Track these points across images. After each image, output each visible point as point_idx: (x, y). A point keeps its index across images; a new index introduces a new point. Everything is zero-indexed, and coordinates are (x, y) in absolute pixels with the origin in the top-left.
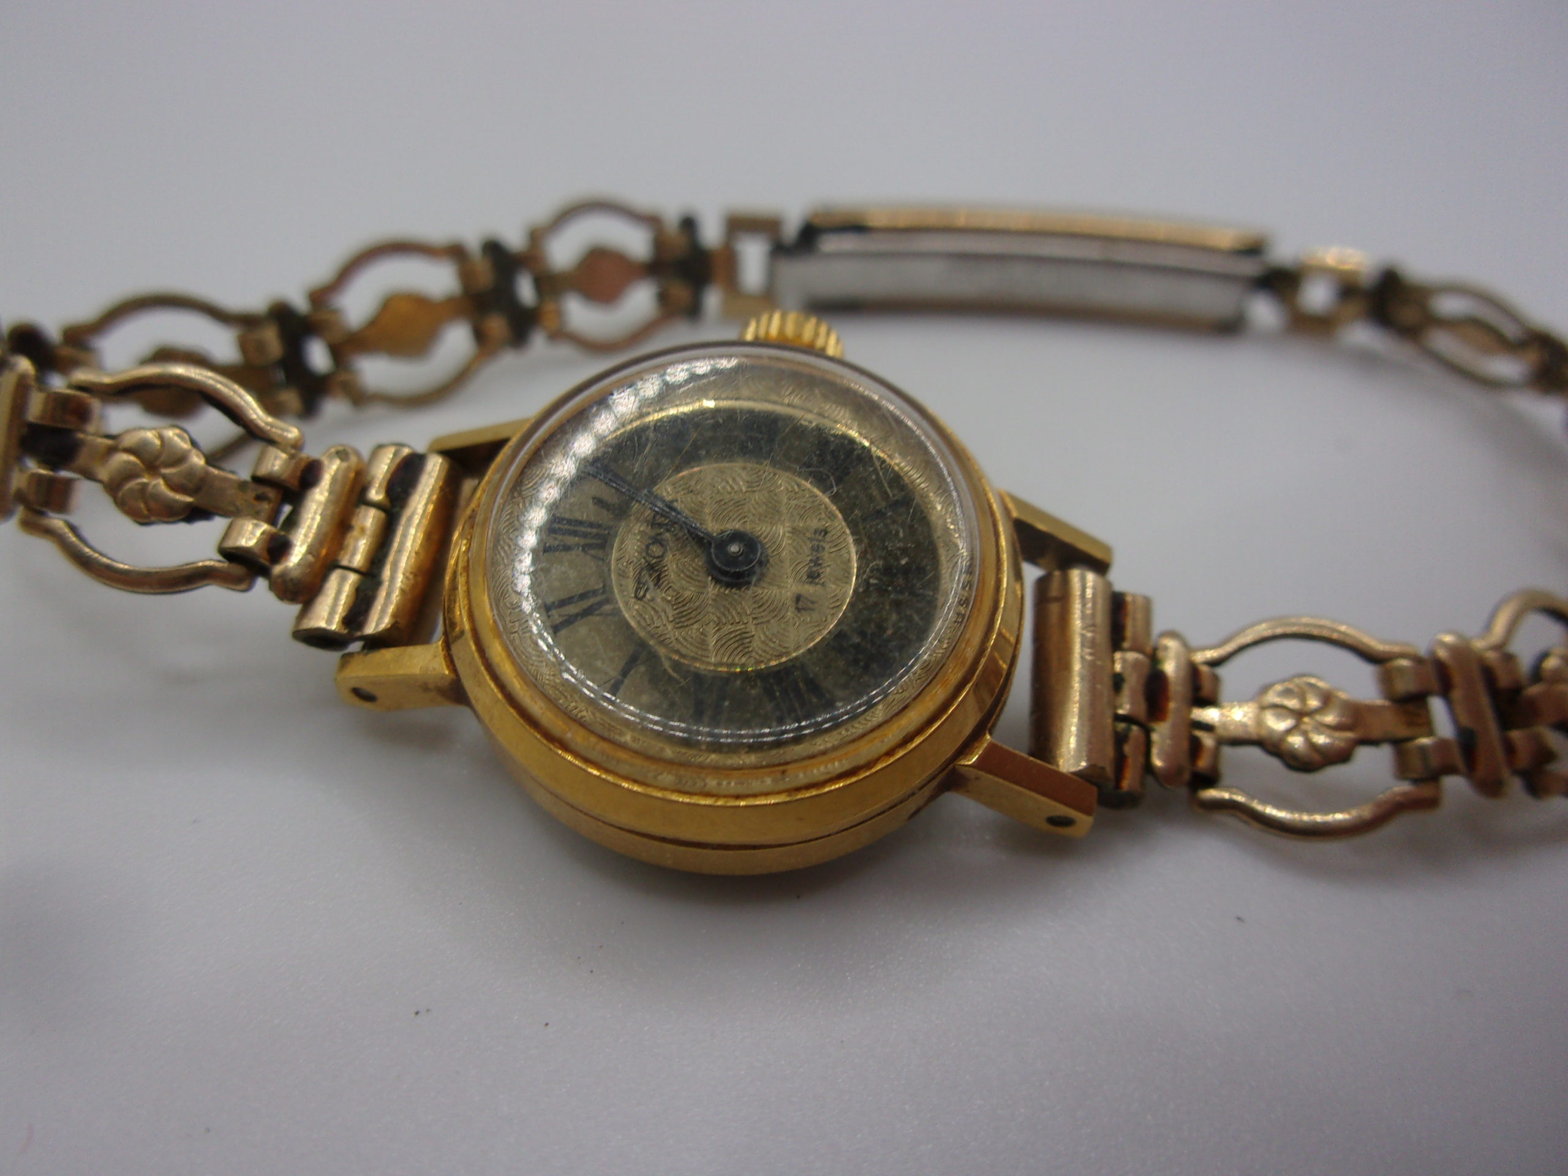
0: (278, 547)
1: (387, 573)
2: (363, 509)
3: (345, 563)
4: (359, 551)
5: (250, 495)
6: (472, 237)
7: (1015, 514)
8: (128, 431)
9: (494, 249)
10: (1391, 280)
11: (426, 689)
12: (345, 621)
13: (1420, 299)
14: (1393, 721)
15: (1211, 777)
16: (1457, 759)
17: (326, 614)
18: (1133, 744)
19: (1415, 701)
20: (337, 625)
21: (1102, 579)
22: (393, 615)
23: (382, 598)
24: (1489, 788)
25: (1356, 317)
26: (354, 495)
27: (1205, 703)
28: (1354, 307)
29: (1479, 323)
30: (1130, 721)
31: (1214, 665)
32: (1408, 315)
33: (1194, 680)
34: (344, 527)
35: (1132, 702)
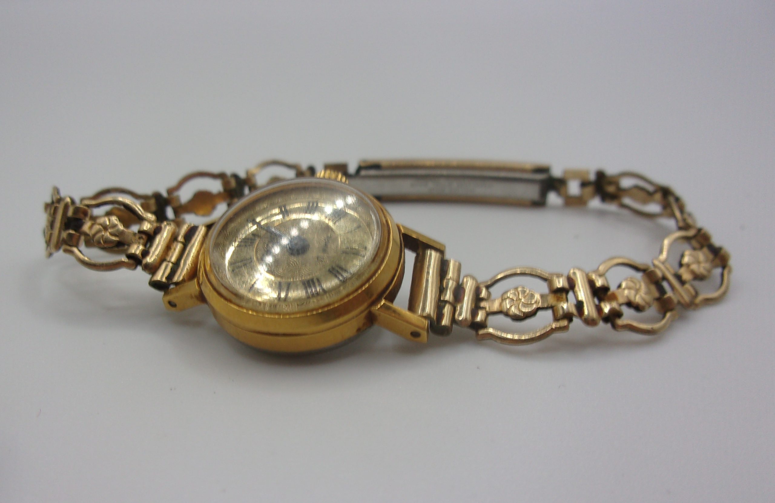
0: (145, 253)
1: (182, 263)
2: (175, 243)
3: (168, 259)
4: (174, 257)
5: (137, 237)
7: (403, 231)
9: (236, 177)
10: (601, 175)
11: (192, 297)
12: (167, 278)
13: (614, 181)
14: (551, 300)
15: (483, 325)
16: (573, 310)
17: (160, 276)
18: (447, 310)
19: (560, 292)
20: (164, 280)
21: (438, 254)
22: (184, 277)
23: (179, 271)
24: (590, 322)
25: (593, 196)
26: (174, 238)
27: (482, 299)
28: (589, 190)
29: (637, 187)
30: (446, 302)
31: (488, 287)
32: (611, 189)
33: (477, 291)
34: (168, 248)
35: (448, 296)
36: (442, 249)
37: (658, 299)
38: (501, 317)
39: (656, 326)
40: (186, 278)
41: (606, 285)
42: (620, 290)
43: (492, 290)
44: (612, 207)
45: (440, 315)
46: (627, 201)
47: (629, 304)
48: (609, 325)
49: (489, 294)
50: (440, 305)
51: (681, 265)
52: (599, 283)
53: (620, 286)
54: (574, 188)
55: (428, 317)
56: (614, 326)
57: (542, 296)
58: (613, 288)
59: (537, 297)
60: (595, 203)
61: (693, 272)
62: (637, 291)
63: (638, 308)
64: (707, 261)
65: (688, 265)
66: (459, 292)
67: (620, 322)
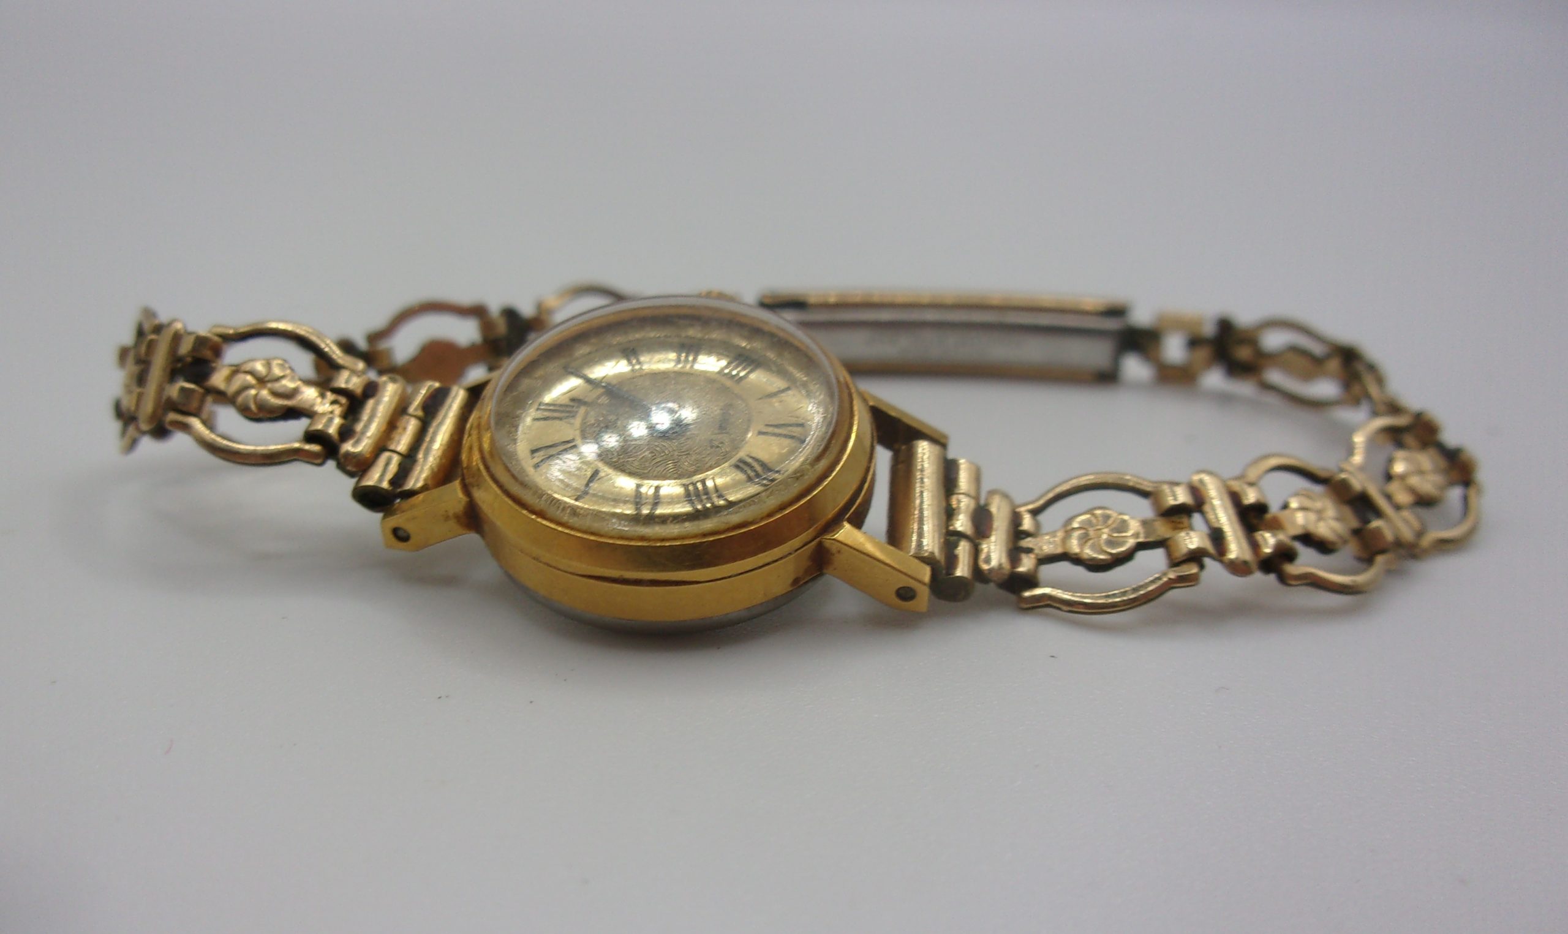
0: (346, 433)
1: (420, 456)
2: (405, 418)
3: (392, 447)
4: (402, 443)
6: (495, 306)
7: (871, 403)
8: (245, 362)
9: (510, 314)
10: (1226, 327)
11: (447, 518)
12: (392, 482)
13: (1249, 338)
14: (1162, 530)
15: (1030, 581)
16: (1208, 545)
17: (379, 477)
18: (963, 549)
19: (1178, 515)
20: (385, 485)
21: (937, 449)
22: (425, 480)
23: (417, 469)
24: (1238, 568)
25: (1208, 365)
26: (400, 410)
27: (1027, 534)
28: (1203, 353)
29: (1295, 350)
30: (961, 535)
31: (1035, 513)
32: (1243, 353)
33: (1016, 519)
34: (392, 425)
35: (962, 523)
36: (943, 440)
37: (1357, 533)
38: (1064, 567)
39: (1360, 579)
40: (429, 482)
41: (1263, 500)
42: (1286, 512)
43: (1042, 517)
44: (1244, 388)
45: (952, 560)
46: (1275, 376)
47: (1307, 539)
48: (1272, 578)
49: (1038, 525)
50: (951, 538)
51: (1389, 477)
52: (1251, 497)
53: (1285, 506)
54: (1174, 349)
55: (929, 560)
56: (1283, 579)
57: (1145, 523)
58: (1274, 508)
59: (1134, 526)
60: (1214, 379)
61: (1412, 490)
62: (1320, 513)
63: (1322, 546)
64: (1437, 470)
65: (1402, 477)
66: (982, 519)
67: (1292, 569)
